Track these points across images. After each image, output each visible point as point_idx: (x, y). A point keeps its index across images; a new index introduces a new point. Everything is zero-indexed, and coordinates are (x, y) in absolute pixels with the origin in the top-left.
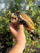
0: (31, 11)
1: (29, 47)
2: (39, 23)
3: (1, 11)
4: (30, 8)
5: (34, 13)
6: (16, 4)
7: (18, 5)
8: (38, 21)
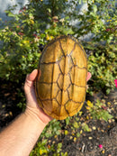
2: (113, 55)
5: (100, 24)
8: (111, 50)
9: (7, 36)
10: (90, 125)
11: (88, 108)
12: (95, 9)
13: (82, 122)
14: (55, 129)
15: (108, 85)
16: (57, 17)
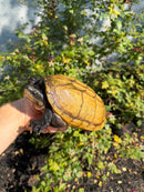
3: (17, 35)
6: (67, 10)
8: (141, 71)
9: (17, 60)
10: (118, 165)
11: (115, 144)
12: (119, 25)
13: (109, 161)
14: (75, 171)
15: (138, 115)
16: (74, 36)
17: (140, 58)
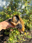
0: (26, 10)
1: (21, 37)
2: (31, 20)
3: (3, 8)
4: (25, 7)
5: (28, 12)
7: (16, 4)
8: (30, 18)
16: (16, 9)
17: (31, 15)
